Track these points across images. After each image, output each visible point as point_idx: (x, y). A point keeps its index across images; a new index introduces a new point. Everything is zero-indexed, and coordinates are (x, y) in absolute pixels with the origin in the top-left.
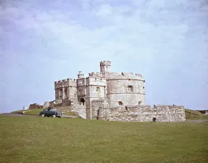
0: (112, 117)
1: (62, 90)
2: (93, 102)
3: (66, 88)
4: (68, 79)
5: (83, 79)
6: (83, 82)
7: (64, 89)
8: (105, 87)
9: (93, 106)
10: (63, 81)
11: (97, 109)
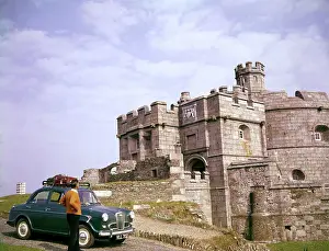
0: (300, 216)
1: (136, 137)
2: (234, 168)
3: (150, 130)
4: (154, 105)
5: (199, 101)
6: (200, 110)
7: (142, 133)
8: (261, 124)
9: (233, 182)
10: (141, 110)
11: (246, 191)
